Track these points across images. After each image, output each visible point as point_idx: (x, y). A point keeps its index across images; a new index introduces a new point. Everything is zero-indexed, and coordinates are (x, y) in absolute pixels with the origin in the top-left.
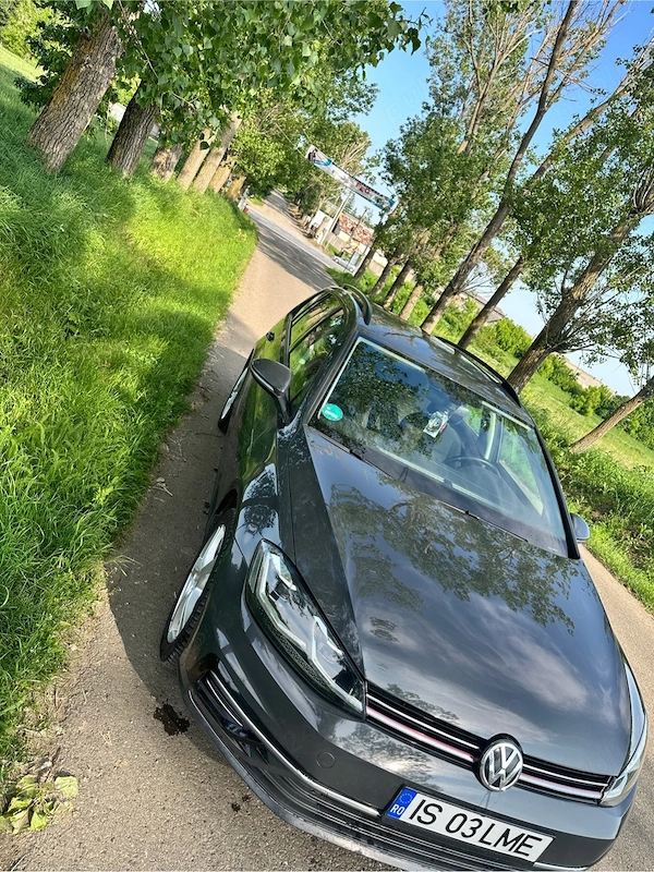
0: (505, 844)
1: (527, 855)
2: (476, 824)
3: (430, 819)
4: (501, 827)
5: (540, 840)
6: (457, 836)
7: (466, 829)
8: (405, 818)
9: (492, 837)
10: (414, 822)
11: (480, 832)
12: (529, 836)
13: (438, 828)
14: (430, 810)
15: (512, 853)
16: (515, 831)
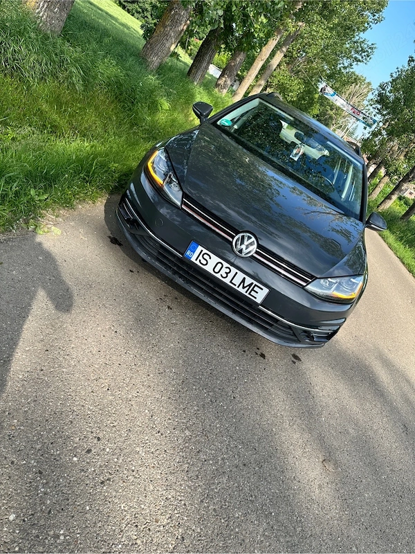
0: (244, 287)
1: (256, 298)
2: (228, 270)
3: (204, 262)
4: (241, 276)
5: (262, 289)
6: (218, 276)
7: (223, 272)
8: (193, 259)
9: (237, 281)
10: (197, 262)
11: (230, 276)
12: (256, 285)
13: (209, 268)
14: (206, 256)
15: (247, 294)
16: (249, 281)
